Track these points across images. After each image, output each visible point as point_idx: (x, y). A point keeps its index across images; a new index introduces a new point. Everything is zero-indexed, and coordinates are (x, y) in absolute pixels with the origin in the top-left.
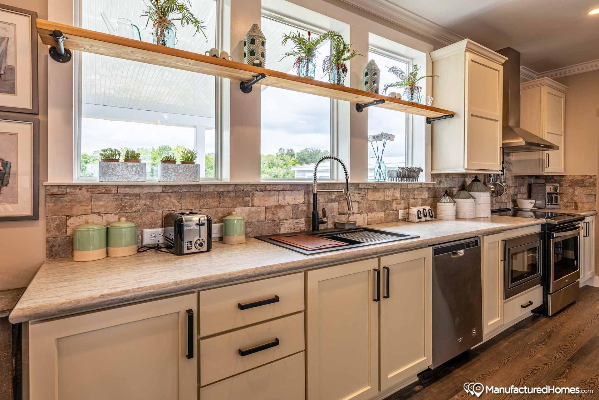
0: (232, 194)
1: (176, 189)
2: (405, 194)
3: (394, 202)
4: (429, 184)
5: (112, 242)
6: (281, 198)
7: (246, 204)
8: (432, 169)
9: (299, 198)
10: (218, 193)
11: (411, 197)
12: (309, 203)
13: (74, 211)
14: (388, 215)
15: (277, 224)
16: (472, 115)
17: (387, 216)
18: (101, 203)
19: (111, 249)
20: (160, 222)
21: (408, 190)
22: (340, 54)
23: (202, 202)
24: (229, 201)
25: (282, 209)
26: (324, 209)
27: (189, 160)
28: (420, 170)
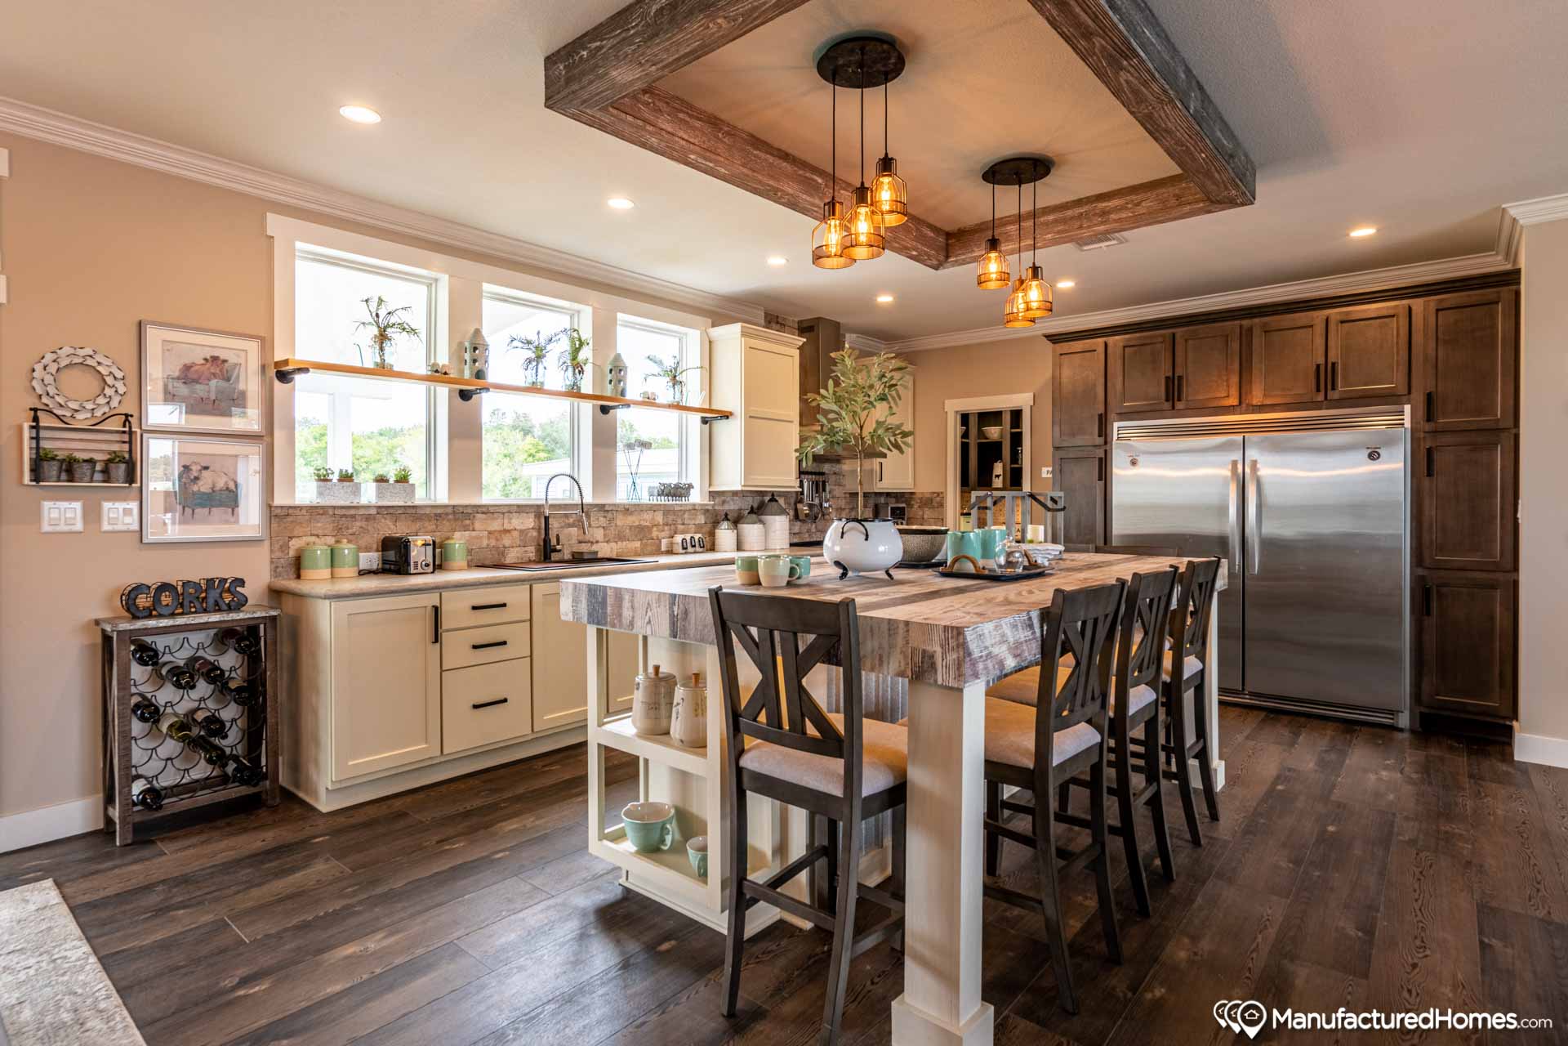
0: (451, 517)
1: (391, 511)
2: (671, 518)
3: (655, 529)
4: (707, 505)
5: (336, 563)
6: (506, 521)
7: (466, 528)
8: (710, 485)
9: (529, 522)
10: (436, 515)
11: (680, 521)
12: (540, 528)
13: (296, 533)
14: (646, 545)
15: (502, 553)
16: (751, 417)
17: (644, 546)
18: (319, 525)
19: (336, 570)
20: (375, 546)
21: (675, 512)
22: (575, 352)
23: (418, 524)
24: (448, 524)
25: (508, 535)
26: (558, 535)
27: (403, 479)
28: (690, 486)
